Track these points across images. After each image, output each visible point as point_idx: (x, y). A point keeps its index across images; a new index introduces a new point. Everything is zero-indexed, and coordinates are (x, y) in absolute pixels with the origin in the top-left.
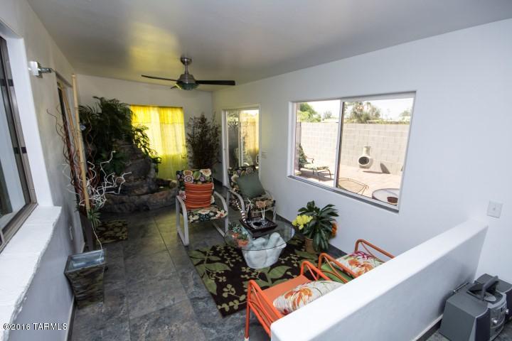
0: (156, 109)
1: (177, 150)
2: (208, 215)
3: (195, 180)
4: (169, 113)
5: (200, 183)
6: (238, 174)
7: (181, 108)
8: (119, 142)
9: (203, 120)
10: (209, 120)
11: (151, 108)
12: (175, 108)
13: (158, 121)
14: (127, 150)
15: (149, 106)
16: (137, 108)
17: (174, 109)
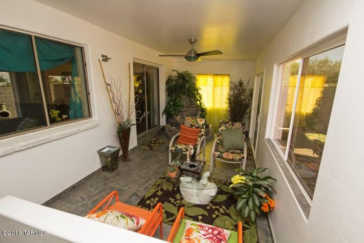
0: (212, 76)
1: (222, 105)
2: (181, 149)
3: (191, 125)
4: (219, 79)
5: (194, 127)
6: (226, 127)
7: (229, 75)
8: (183, 96)
9: (241, 84)
10: (245, 84)
11: (209, 76)
12: (225, 75)
13: (212, 85)
14: (187, 101)
15: (208, 75)
16: (201, 76)
17: (223, 76)
